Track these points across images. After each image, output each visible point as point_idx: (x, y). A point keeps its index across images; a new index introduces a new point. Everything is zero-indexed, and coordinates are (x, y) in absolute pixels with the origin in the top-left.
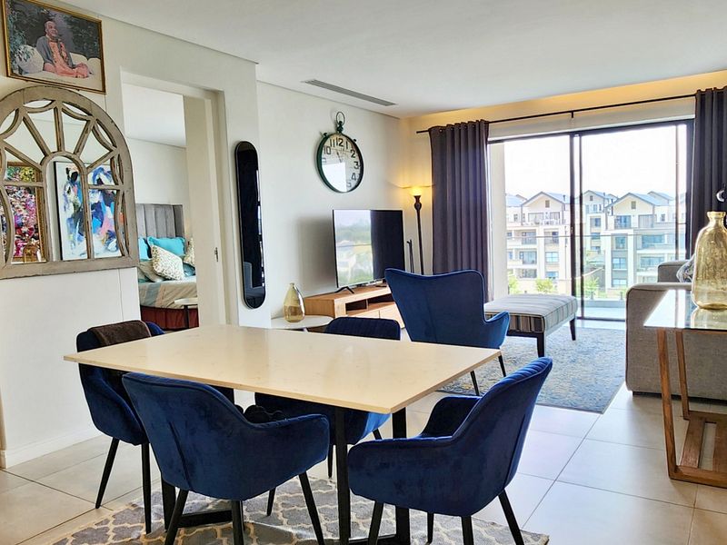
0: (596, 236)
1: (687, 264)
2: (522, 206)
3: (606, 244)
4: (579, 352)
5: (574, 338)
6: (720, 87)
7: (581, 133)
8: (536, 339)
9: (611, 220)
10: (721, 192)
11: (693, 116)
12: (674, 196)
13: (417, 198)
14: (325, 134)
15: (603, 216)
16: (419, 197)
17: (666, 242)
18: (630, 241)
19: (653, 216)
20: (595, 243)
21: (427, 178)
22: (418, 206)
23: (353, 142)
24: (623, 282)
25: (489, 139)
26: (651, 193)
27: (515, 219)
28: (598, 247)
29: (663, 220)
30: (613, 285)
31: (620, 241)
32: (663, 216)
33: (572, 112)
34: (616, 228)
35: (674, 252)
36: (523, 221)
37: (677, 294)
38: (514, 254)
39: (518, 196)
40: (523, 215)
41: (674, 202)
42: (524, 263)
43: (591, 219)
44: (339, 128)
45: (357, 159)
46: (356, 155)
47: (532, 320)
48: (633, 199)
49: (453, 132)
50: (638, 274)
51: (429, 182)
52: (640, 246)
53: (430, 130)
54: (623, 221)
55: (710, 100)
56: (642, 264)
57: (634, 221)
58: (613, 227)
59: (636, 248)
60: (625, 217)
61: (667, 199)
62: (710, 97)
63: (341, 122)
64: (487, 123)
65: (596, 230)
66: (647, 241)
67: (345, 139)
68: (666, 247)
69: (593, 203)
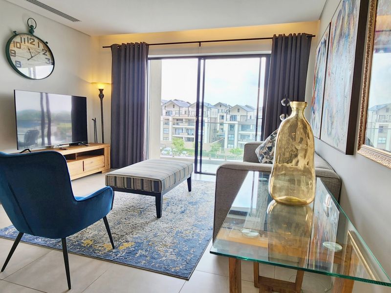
0: (222, 124)
1: (262, 145)
2: (188, 107)
3: (226, 127)
4: (189, 203)
5: (190, 190)
6: (287, 35)
7: (205, 57)
8: (154, 197)
9: (229, 116)
10: (284, 100)
11: (270, 52)
12: (256, 108)
13: (101, 91)
14: (15, 32)
15: (225, 115)
16: (103, 90)
17: (251, 128)
18: (236, 126)
19: (247, 116)
20: (221, 127)
21: (108, 79)
22: (101, 96)
23: (45, 44)
24: (232, 146)
25: (149, 56)
26: (247, 106)
27: (185, 113)
28: (222, 129)
29: (251, 118)
30: (228, 147)
31: (232, 127)
32: (251, 116)
33: (200, 42)
34: (230, 120)
35: (255, 133)
36: (189, 115)
37: (254, 174)
38: (184, 130)
39: (188, 103)
40: (189, 111)
41: (256, 111)
42: (188, 134)
43: (220, 116)
44: (31, 30)
45: (49, 56)
46: (48, 53)
47: (153, 183)
48: (238, 108)
49: (126, 49)
50: (239, 142)
51: (110, 81)
52: (240, 129)
53: (111, 47)
54: (233, 118)
55: (281, 41)
56: (241, 138)
57: (238, 118)
58: (229, 120)
59: (238, 131)
60: (235, 116)
61: (253, 109)
62: (281, 40)
63: (32, 26)
64: (148, 45)
65: (222, 121)
66: (244, 127)
67: (36, 40)
68: (251, 131)
69: (221, 108)
